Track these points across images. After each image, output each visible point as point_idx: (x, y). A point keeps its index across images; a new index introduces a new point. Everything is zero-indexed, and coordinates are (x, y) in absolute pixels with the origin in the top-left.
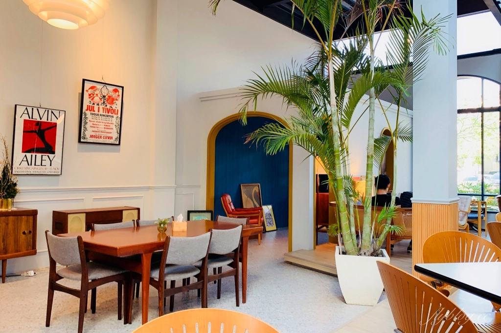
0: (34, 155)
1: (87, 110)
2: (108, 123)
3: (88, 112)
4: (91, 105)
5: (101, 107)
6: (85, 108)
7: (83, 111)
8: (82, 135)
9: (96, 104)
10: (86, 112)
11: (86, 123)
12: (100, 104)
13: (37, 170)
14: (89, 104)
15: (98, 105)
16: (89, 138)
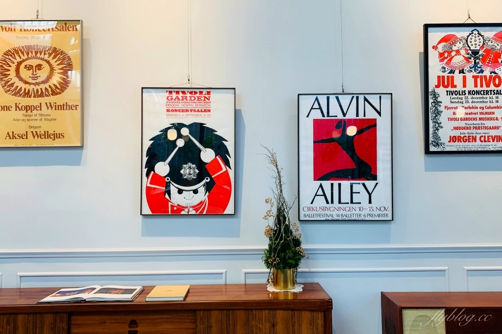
0: (336, 183)
1: (438, 86)
2: (490, 108)
3: (441, 91)
4: (446, 74)
5: (469, 76)
6: (433, 82)
7: (430, 90)
8: (431, 139)
9: (457, 72)
10: (437, 90)
11: (438, 113)
12: (466, 69)
13: (344, 213)
14: (442, 74)
15: (462, 72)
16: (447, 143)
